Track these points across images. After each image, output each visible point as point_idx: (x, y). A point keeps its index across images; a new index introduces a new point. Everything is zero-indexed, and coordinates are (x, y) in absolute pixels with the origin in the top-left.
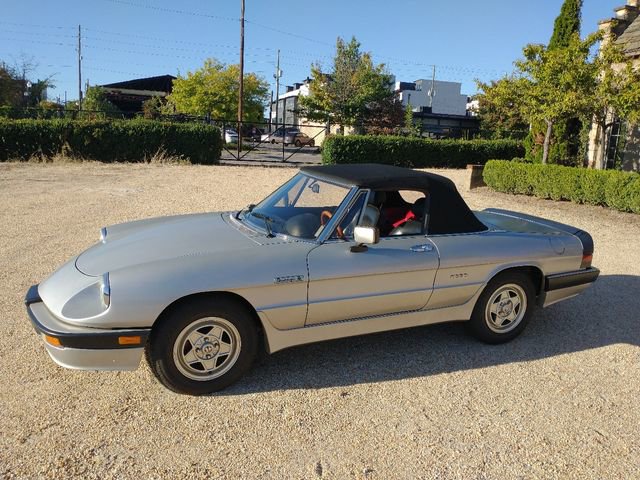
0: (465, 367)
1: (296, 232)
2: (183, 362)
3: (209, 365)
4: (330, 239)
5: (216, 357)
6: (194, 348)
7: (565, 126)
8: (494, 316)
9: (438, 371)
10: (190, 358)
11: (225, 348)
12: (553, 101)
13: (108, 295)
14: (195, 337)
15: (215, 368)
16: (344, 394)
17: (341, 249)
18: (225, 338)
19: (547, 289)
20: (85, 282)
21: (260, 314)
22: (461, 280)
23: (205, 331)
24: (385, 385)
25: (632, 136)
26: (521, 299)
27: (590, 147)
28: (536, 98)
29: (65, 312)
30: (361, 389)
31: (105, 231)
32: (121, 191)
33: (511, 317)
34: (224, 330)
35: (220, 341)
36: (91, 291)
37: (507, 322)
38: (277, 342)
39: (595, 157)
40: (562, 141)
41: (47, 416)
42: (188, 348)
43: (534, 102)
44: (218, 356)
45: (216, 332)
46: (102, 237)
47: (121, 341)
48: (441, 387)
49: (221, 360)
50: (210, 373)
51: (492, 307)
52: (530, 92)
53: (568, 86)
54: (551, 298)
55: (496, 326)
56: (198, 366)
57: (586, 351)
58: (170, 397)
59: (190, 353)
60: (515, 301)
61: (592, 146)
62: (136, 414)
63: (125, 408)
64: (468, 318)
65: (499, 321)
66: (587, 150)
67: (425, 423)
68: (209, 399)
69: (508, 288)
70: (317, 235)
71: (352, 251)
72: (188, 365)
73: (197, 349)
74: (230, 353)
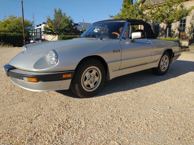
2: (84, 85)
3: (92, 85)
8: (162, 66)
10: (86, 83)
11: (97, 79)
13: (57, 58)
14: (87, 74)
15: (94, 87)
16: (136, 91)
18: (97, 75)
19: (173, 57)
23: (91, 72)
26: (167, 61)
30: (139, 89)
33: (165, 66)
34: (96, 71)
35: (95, 76)
37: (164, 68)
42: (86, 78)
44: (95, 82)
45: (94, 72)
47: (64, 76)
49: (95, 83)
50: (92, 89)
51: (162, 63)
54: (174, 60)
55: (163, 70)
56: (89, 86)
59: (86, 81)
69: (165, 57)
70: (118, 38)
71: (131, 42)
72: (86, 86)
73: (88, 79)
74: (98, 81)
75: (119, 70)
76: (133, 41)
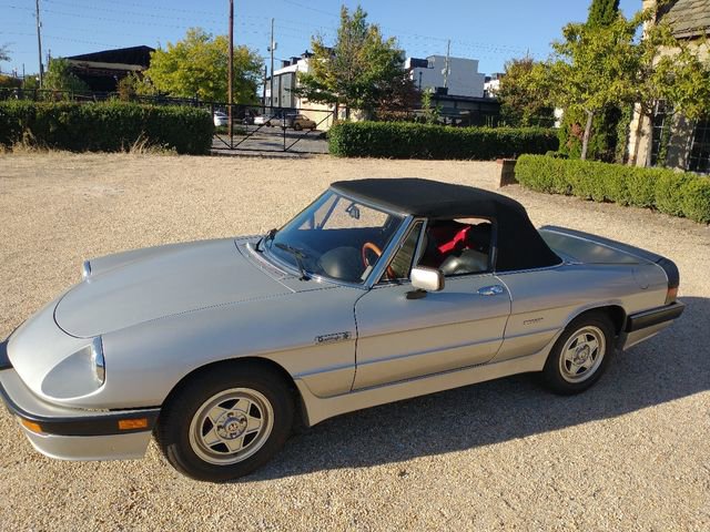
0: (540, 429)
1: (335, 272)
2: (202, 445)
3: (234, 445)
4: (381, 281)
5: (243, 435)
6: (215, 427)
7: (604, 115)
8: (568, 363)
9: (510, 436)
10: (211, 438)
11: (254, 424)
12: (597, 90)
13: (103, 366)
14: (216, 414)
15: (242, 448)
16: (402, 474)
17: (394, 295)
18: (254, 412)
19: (629, 330)
20: (71, 346)
21: (297, 382)
22: (535, 326)
23: (228, 405)
24: (449, 458)
25: (678, 128)
26: (599, 344)
27: (631, 139)
28: (577, 85)
29: (45, 388)
30: (422, 464)
31: (88, 266)
32: (97, 189)
33: (587, 364)
34: (252, 402)
35: (248, 416)
36: (78, 359)
37: (582, 369)
38: (317, 412)
39: (636, 151)
40: (601, 132)
41: (28, 520)
42: (208, 426)
43: (574, 89)
44: (245, 433)
45: (243, 405)
46: (85, 273)
47: (122, 425)
48: (516, 459)
49: (248, 438)
50: (235, 455)
51: (567, 354)
52: (570, 79)
53: (614, 73)
54: (633, 339)
55: (570, 375)
56: (221, 447)
57: (673, 402)
58: (186, 485)
59: (211, 433)
60: (593, 345)
61: (633, 138)
62: (144, 513)
63: (130, 505)
64: (541, 368)
65: (574, 369)
66: (628, 142)
67: (506, 512)
68: (235, 487)
69: (586, 331)
70: (363, 277)
71: (408, 298)
72: (208, 447)
73: (219, 427)
74: (259, 431)
75: (352, 391)
76: (419, 294)
